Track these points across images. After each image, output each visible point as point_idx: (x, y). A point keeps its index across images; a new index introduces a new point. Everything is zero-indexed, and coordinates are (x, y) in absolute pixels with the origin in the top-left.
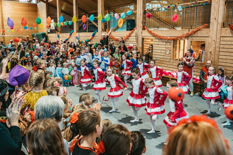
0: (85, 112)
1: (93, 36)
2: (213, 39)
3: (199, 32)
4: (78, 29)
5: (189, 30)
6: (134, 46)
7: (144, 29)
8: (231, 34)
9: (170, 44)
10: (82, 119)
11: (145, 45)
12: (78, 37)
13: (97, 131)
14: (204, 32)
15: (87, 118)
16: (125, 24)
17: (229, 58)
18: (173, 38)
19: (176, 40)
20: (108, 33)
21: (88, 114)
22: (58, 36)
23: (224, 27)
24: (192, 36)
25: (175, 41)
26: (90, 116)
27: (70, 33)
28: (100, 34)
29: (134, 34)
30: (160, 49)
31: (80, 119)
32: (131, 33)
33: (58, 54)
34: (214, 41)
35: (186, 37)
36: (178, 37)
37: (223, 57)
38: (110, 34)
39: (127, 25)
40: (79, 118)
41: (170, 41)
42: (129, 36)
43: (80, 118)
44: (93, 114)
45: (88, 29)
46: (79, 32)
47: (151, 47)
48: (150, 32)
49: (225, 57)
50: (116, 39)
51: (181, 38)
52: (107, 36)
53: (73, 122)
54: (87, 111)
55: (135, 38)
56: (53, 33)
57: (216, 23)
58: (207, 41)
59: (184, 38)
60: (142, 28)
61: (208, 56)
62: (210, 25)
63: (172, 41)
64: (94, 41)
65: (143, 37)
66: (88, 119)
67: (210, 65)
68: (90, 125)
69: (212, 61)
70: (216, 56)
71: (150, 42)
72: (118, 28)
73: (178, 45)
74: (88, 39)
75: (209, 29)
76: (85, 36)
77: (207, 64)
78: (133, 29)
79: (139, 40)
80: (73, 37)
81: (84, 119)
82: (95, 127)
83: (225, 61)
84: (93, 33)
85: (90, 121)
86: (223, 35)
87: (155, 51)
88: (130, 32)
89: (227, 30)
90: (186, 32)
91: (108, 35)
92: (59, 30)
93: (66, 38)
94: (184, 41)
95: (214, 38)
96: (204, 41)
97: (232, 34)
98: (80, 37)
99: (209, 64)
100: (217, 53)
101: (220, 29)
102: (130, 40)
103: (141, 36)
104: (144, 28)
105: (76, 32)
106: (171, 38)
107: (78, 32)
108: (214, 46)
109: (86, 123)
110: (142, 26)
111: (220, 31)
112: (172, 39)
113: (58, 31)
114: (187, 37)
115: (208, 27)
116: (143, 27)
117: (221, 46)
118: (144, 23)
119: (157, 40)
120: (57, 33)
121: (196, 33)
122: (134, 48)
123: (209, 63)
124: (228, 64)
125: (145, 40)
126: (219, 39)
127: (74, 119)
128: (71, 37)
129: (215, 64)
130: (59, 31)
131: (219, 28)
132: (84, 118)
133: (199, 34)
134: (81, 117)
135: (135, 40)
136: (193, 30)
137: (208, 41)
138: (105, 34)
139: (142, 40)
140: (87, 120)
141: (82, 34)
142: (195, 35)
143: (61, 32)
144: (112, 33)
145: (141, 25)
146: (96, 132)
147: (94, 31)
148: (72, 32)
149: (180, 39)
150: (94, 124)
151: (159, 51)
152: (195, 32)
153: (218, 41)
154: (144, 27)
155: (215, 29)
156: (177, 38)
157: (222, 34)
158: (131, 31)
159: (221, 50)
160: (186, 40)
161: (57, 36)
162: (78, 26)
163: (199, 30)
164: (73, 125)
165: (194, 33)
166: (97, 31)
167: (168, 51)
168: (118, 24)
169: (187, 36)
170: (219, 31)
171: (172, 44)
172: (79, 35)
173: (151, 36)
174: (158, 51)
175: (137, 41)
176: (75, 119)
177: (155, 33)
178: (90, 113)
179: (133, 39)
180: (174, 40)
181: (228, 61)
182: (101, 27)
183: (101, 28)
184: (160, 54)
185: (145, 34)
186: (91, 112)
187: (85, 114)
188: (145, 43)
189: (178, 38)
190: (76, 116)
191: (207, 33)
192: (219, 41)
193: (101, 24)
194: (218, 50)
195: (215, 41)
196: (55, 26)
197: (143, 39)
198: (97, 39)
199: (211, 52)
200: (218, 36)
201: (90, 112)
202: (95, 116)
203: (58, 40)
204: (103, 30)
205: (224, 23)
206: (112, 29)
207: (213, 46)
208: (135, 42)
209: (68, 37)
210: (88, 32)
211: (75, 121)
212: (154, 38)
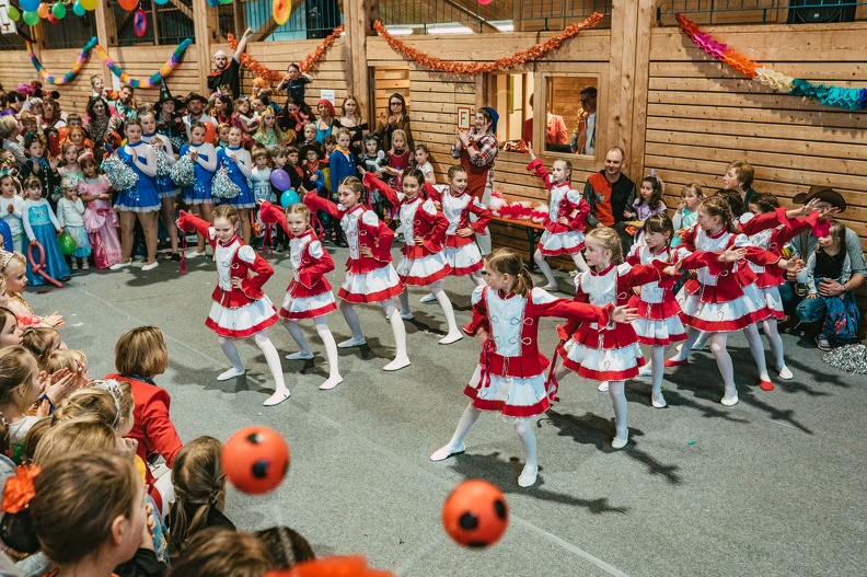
0: (66, 466)
1: (179, 59)
2: (625, 70)
3: (574, 42)
4: (114, 32)
5: (538, 36)
6: (348, 102)
7: (371, 31)
8: (683, 50)
9: (470, 91)
10: (49, 496)
11: (379, 94)
12: (119, 65)
13: (120, 539)
14: (589, 45)
15: (74, 490)
16: (298, 10)
17: (679, 137)
18: (480, 65)
19: (494, 73)
20: (235, 47)
21: (77, 473)
22: (37, 62)
23: (661, 26)
24: (549, 58)
25: (489, 77)
26: (86, 481)
27: (81, 51)
28: (207, 54)
29: (335, 53)
30: (438, 107)
31: (43, 495)
32: (325, 48)
33: (34, 145)
34: (628, 76)
35: (528, 62)
36: (498, 63)
37: (659, 136)
38: (245, 51)
39: (308, 15)
40: (37, 490)
41: (472, 78)
42: (319, 59)
43: (39, 493)
44: (99, 474)
45: (160, 34)
46: (120, 45)
47: (398, 104)
48: (396, 44)
49: (667, 136)
50: (270, 72)
51: (511, 65)
52: (233, 60)
53: (13, 510)
54: (75, 460)
55: (339, 66)
56: (14, 49)
57: (633, 11)
58: (604, 77)
59: (521, 67)
60: (366, 29)
61: (609, 132)
62: (610, 16)
63: (480, 79)
64: (182, 80)
65: (371, 64)
66: (77, 497)
67: (617, 165)
68: (83, 520)
69: (623, 153)
70: (637, 133)
71: (398, 82)
72: (273, 27)
73: (501, 92)
74: (156, 72)
75: (608, 32)
76: (147, 61)
77: (609, 161)
78: (330, 32)
79: (356, 76)
80: (96, 66)
81: (58, 496)
82: (107, 525)
83: (667, 150)
84: (177, 46)
85: (83, 504)
86: (658, 53)
87: (419, 116)
88: (320, 43)
89: (670, 35)
90: (528, 43)
91: (236, 55)
92: (37, 36)
93: (68, 71)
94: (524, 76)
95: (627, 67)
96: (594, 75)
97: (687, 51)
98: (127, 66)
99: (615, 162)
100: (639, 121)
101: (647, 31)
102: (320, 75)
103: (362, 61)
104: (372, 28)
105: (109, 46)
106: (476, 65)
107: (116, 43)
108: (629, 95)
109: (67, 511)
110: (363, 20)
111: (646, 39)
112: (479, 72)
113: (31, 41)
114: (531, 61)
115: (605, 24)
116: (369, 23)
117: (653, 96)
118: (372, 8)
119: (425, 75)
120: (28, 46)
121: (563, 49)
122: (346, 107)
123: (615, 159)
124: (679, 163)
125: (378, 75)
126: (646, 69)
127: (16, 496)
128: (89, 66)
129: (635, 160)
130: (35, 42)
131: (644, 28)
132: (58, 492)
133: (575, 50)
134: (45, 488)
135: (341, 75)
136: (553, 34)
137: (606, 76)
138: (223, 52)
139: (368, 73)
140: (70, 499)
141: (132, 54)
142: (560, 55)
143: (45, 46)
144: (252, 48)
145: (362, 16)
146: (113, 543)
147: (182, 40)
148: (90, 44)
149: (507, 69)
150: (102, 514)
151: (434, 117)
152: (558, 45)
153: (642, 75)
154: (372, 23)
155: (630, 34)
156: (496, 66)
157: (653, 51)
158: (323, 40)
159: (653, 109)
160: (530, 75)
161: (29, 59)
162: (112, 20)
163: (575, 35)
164: (11, 521)
165: (557, 48)
166: (194, 42)
167: (466, 116)
168: (274, 14)
169: (534, 61)
170: (643, 41)
171: (480, 89)
172: (120, 56)
173: (401, 58)
174: (427, 117)
175: (350, 80)
176: (22, 496)
177: (413, 47)
178: (88, 469)
179: (331, 69)
180: (486, 74)
181: (678, 150)
182: (205, 26)
183: (205, 29)
184: (436, 127)
185: (378, 50)
186: (91, 461)
187: (64, 472)
188: (378, 85)
189: (501, 68)
190: (27, 484)
191: (602, 46)
192: (646, 75)
193: (204, 11)
194: (644, 110)
195: (632, 76)
196: (16, 23)
197: (371, 71)
198: (195, 73)
199: (618, 118)
200: (643, 60)
201: (85, 466)
202: (107, 482)
203: (36, 78)
204: (214, 37)
205: (659, 10)
206: (250, 32)
207: (626, 95)
208: (343, 85)
209: (76, 66)
210: (161, 43)
211: (20, 503)
212: (412, 66)
